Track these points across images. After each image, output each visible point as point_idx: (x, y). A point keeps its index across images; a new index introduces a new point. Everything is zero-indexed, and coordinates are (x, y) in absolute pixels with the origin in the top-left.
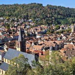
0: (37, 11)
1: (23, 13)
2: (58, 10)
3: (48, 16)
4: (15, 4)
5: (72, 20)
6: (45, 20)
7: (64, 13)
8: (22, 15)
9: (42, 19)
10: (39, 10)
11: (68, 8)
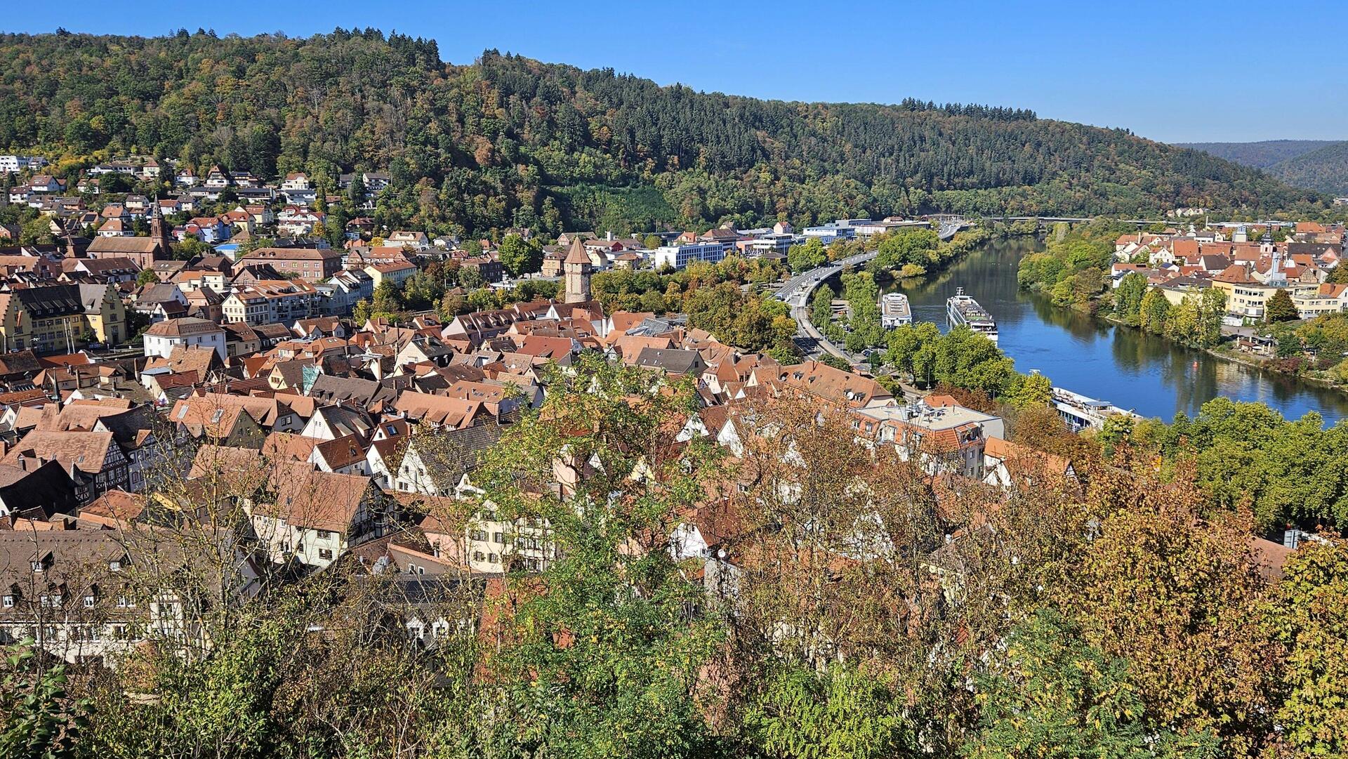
0: (370, 104)
1: (228, 116)
2: (578, 106)
3: (480, 155)
4: (183, 33)
5: (702, 192)
6: (438, 186)
7: (632, 133)
8: (223, 133)
9: (412, 179)
10: (395, 92)
11: (678, 93)
